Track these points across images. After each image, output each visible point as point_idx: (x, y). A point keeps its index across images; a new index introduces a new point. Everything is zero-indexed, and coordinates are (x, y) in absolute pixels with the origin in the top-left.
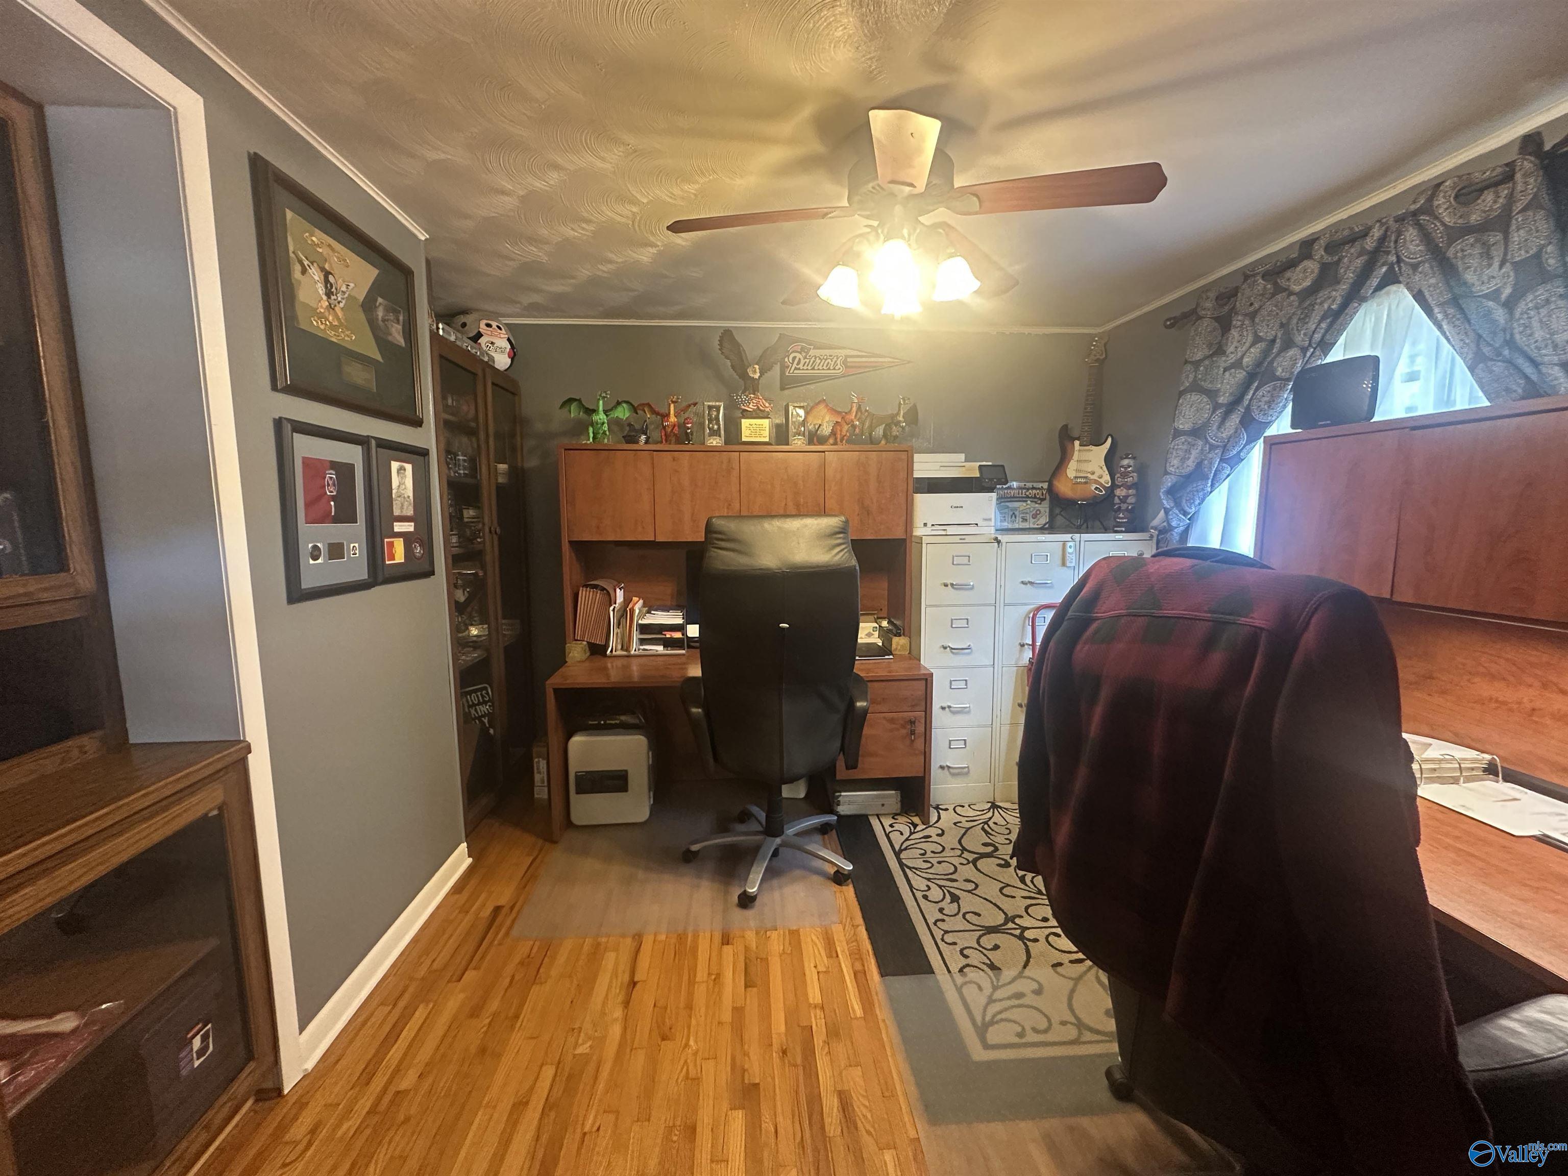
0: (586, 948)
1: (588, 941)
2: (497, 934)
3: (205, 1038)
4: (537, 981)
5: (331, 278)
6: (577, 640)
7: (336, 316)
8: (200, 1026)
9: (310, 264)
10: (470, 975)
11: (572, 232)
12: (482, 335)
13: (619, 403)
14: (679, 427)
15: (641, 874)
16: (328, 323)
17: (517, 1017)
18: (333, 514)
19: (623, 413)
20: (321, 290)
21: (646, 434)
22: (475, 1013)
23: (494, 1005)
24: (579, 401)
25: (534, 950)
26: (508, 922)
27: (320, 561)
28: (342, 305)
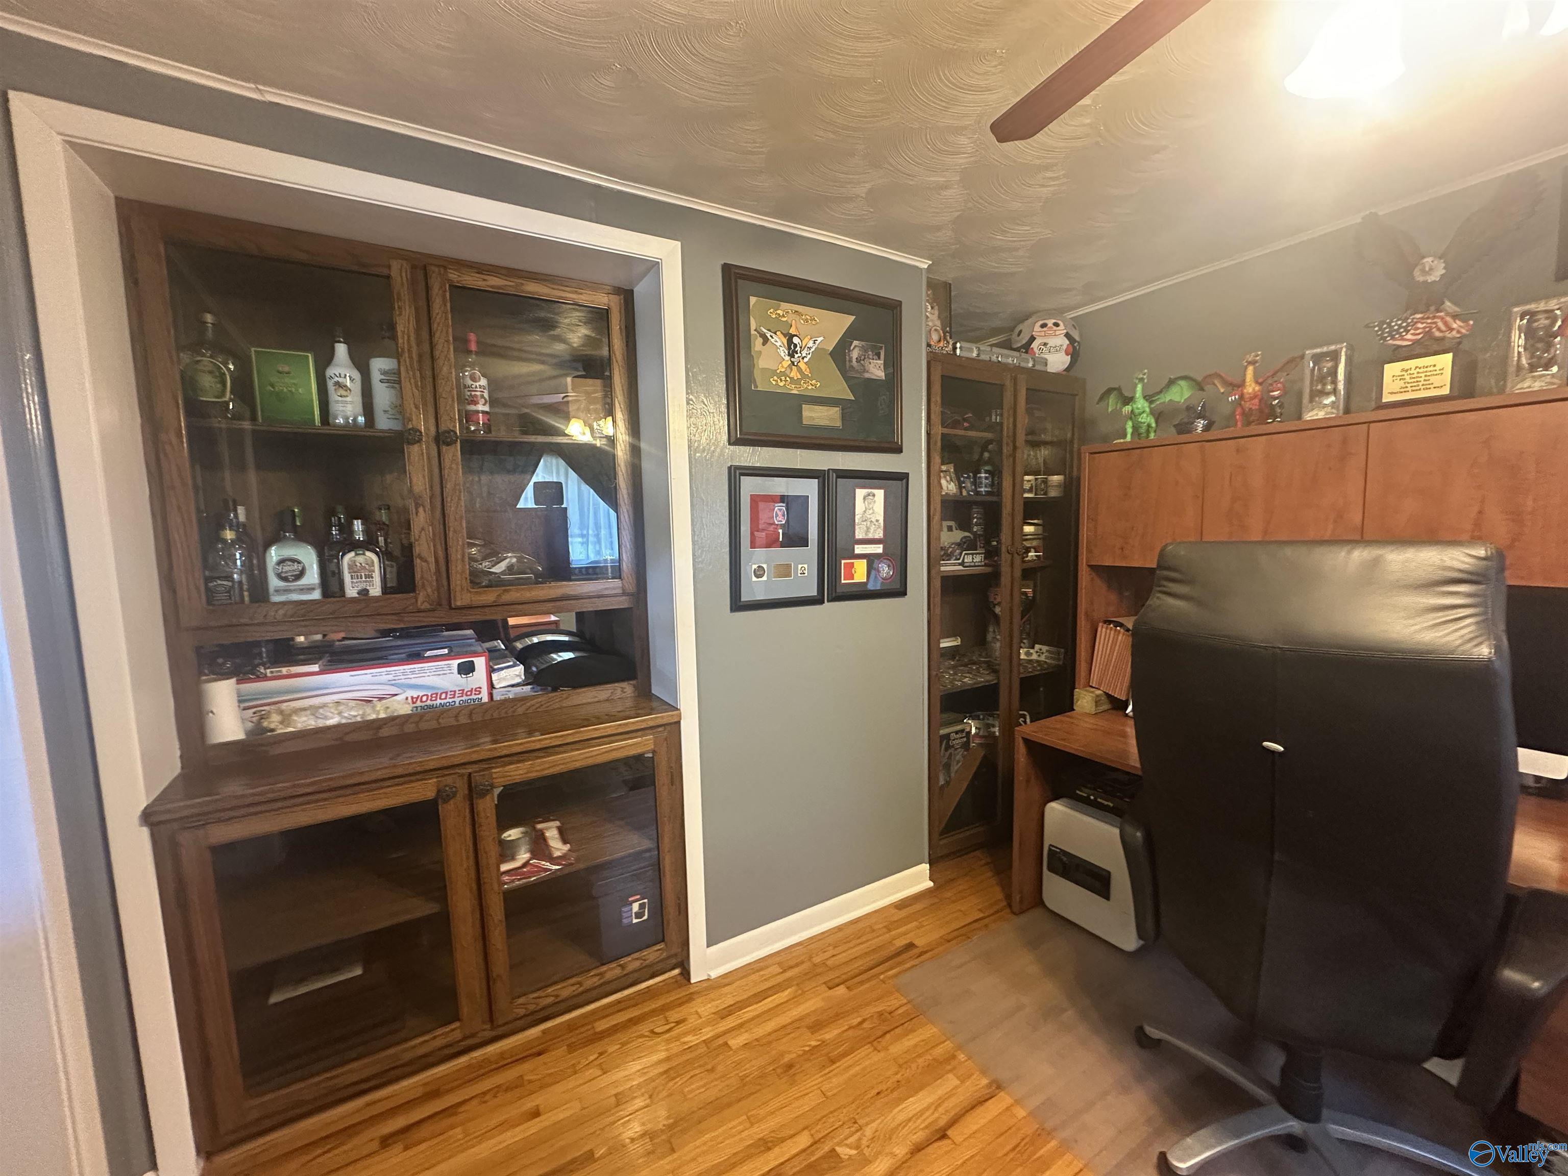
0: (939, 1051)
1: (948, 1045)
2: (891, 969)
3: (642, 906)
4: (875, 1043)
5: (796, 340)
6: (1092, 687)
7: (800, 370)
8: (638, 897)
9: (772, 334)
10: (841, 990)
11: (1045, 190)
12: (1035, 338)
13: (1171, 382)
14: (1260, 401)
15: (1070, 1015)
16: (788, 379)
17: (833, 1062)
18: (781, 540)
19: (1180, 394)
20: (783, 352)
21: (1204, 418)
22: (816, 1027)
23: (829, 1034)
24: (1119, 390)
25: (900, 1011)
26: (908, 965)
27: (765, 578)
28: (806, 360)
